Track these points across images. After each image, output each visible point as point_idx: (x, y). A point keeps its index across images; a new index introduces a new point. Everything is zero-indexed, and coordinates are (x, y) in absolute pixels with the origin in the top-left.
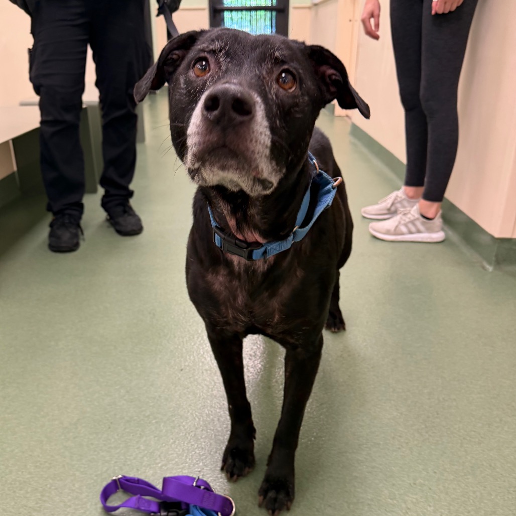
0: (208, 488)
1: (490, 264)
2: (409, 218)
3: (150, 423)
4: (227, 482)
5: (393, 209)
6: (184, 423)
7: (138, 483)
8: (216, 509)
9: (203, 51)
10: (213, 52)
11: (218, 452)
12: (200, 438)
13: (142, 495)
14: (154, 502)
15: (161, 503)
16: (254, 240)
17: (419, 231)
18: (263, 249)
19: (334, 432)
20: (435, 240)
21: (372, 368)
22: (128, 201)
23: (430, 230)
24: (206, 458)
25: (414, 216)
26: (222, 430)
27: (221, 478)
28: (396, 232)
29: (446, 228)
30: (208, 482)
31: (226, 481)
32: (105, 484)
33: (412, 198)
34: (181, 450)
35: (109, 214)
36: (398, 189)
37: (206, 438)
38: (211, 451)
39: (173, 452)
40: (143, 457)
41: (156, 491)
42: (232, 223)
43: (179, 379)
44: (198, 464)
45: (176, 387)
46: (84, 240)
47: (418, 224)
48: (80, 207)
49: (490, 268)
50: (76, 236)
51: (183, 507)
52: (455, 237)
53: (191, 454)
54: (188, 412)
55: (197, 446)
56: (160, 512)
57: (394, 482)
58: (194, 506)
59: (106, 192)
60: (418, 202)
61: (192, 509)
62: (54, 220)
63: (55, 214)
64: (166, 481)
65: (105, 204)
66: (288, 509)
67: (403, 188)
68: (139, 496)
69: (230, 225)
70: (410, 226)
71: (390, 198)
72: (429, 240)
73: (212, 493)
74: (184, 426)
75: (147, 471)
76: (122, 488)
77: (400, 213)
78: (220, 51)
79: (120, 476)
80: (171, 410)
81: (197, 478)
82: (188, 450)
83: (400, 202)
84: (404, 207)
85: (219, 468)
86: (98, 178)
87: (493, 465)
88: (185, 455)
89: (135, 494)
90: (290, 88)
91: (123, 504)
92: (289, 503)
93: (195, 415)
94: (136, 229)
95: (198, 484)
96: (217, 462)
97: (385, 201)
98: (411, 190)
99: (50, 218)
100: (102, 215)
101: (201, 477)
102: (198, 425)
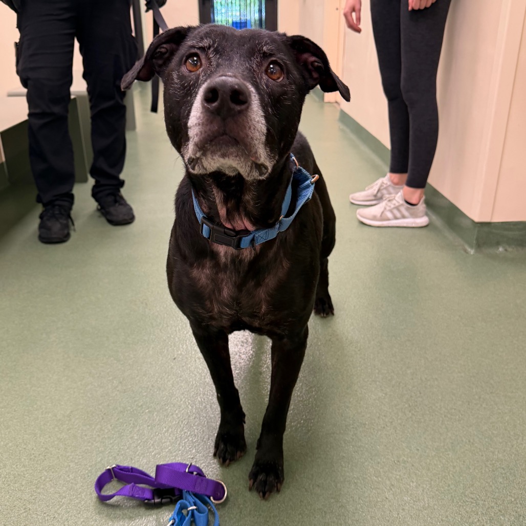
0: (200, 474)
1: (471, 247)
2: (395, 204)
3: (143, 413)
4: (219, 468)
5: (379, 195)
6: (177, 412)
7: (132, 472)
8: (208, 493)
9: (193, 47)
10: (203, 49)
11: (211, 439)
12: (192, 425)
13: (136, 483)
14: (148, 490)
15: (154, 490)
16: (243, 228)
17: (404, 217)
18: (250, 237)
19: (322, 414)
20: (420, 225)
21: (359, 350)
22: (119, 191)
23: (414, 215)
24: (198, 445)
25: (398, 202)
26: (215, 416)
27: (214, 463)
28: (382, 218)
29: (429, 213)
30: (201, 468)
31: (218, 466)
32: (99, 474)
33: (397, 184)
34: (174, 438)
35: (100, 204)
36: (384, 176)
37: (198, 425)
38: (204, 438)
39: (166, 440)
40: (137, 447)
41: (149, 478)
42: (222, 211)
43: (172, 368)
44: (191, 451)
45: (168, 376)
46: (74, 230)
47: (403, 209)
48: (71, 198)
49: (472, 252)
50: (67, 227)
51: (177, 493)
52: (438, 222)
53: (183, 442)
54: (181, 400)
55: (190, 433)
56: (154, 499)
57: (379, 460)
58: (186, 492)
59: (97, 182)
60: (402, 188)
61: (185, 494)
62: (43, 212)
63: (45, 205)
64: (159, 468)
65: (95, 195)
66: (278, 491)
67: (389, 175)
68: (133, 483)
69: (220, 214)
70: (396, 212)
71: (377, 184)
72: (414, 225)
73: (204, 478)
74: (177, 414)
75: (141, 460)
76: (116, 477)
77: (386, 200)
78: (209, 48)
79: (114, 466)
80: (165, 399)
81: (189, 465)
82: (181, 438)
83: (386, 188)
84: (390, 194)
85: (211, 455)
86: (88, 167)
87: (472, 441)
88: (178, 442)
89: (129, 483)
90: (279, 78)
91: (117, 493)
92: (279, 485)
93: (187, 403)
94: (127, 219)
95: (191, 470)
96: (209, 448)
97: (372, 187)
98: (396, 177)
99: (40, 209)
100: (93, 205)
101: (193, 464)
102: (191, 412)
